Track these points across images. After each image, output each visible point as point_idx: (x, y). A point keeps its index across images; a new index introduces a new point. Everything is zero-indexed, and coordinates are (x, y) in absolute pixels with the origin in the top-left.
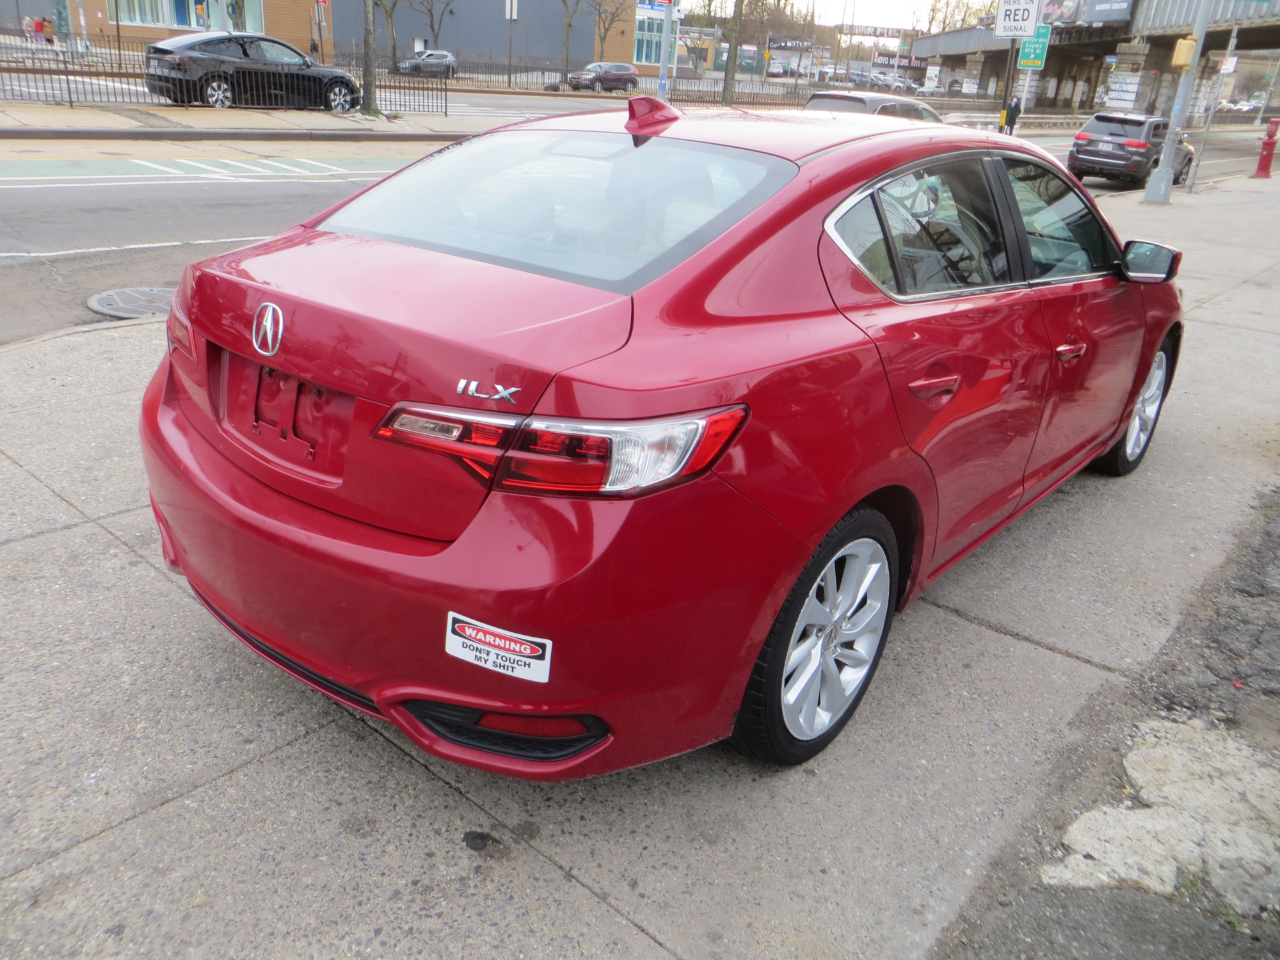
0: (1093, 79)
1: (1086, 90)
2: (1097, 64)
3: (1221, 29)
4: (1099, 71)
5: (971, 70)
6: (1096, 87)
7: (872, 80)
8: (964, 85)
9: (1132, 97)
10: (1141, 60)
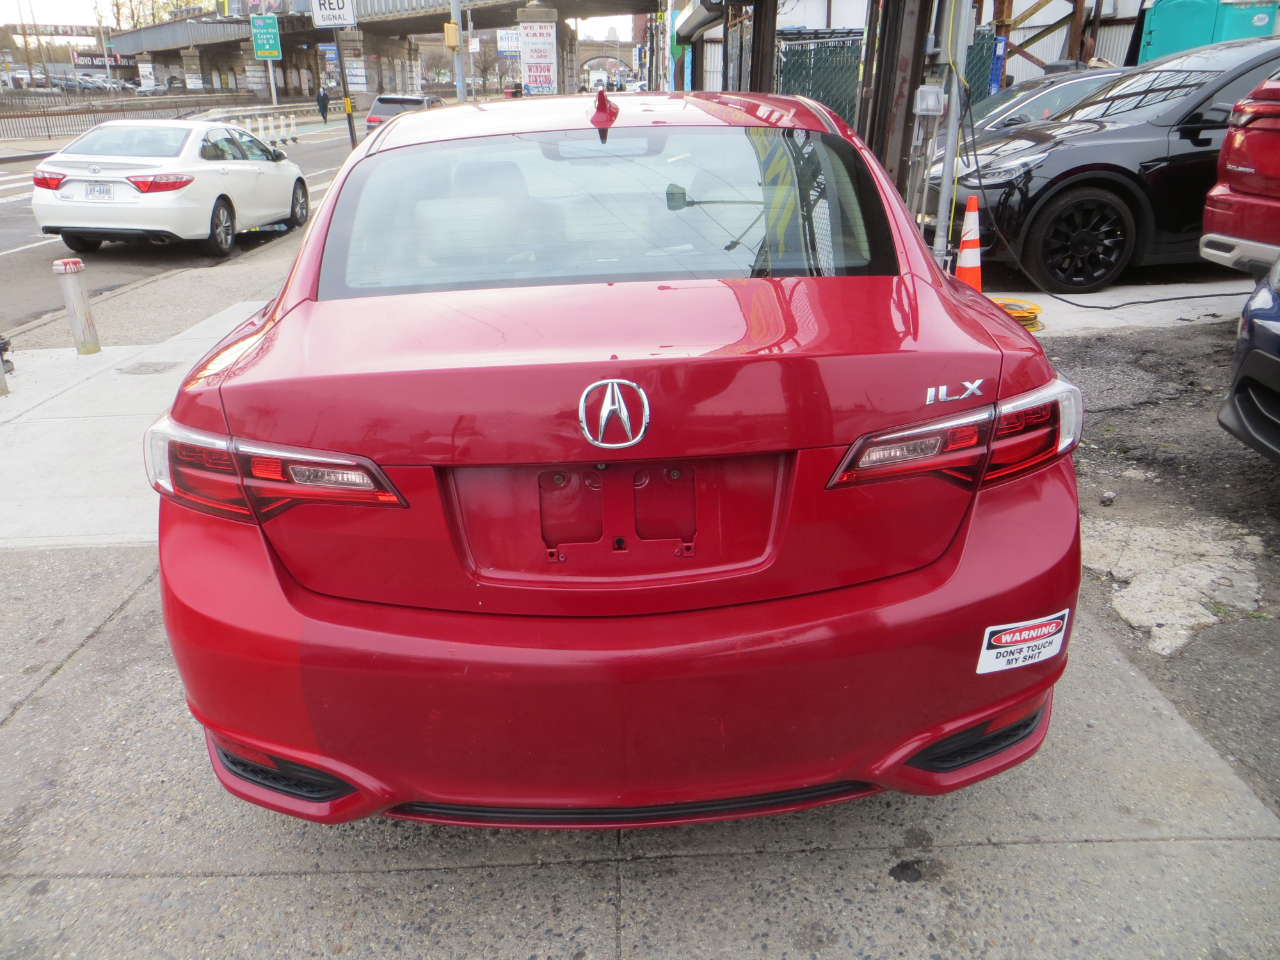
0: (314, 67)
1: (310, 77)
2: (312, 52)
3: (421, 15)
4: (316, 59)
5: (189, 65)
6: (318, 74)
7: (80, 83)
8: (188, 81)
9: (363, 80)
10: (359, 45)
